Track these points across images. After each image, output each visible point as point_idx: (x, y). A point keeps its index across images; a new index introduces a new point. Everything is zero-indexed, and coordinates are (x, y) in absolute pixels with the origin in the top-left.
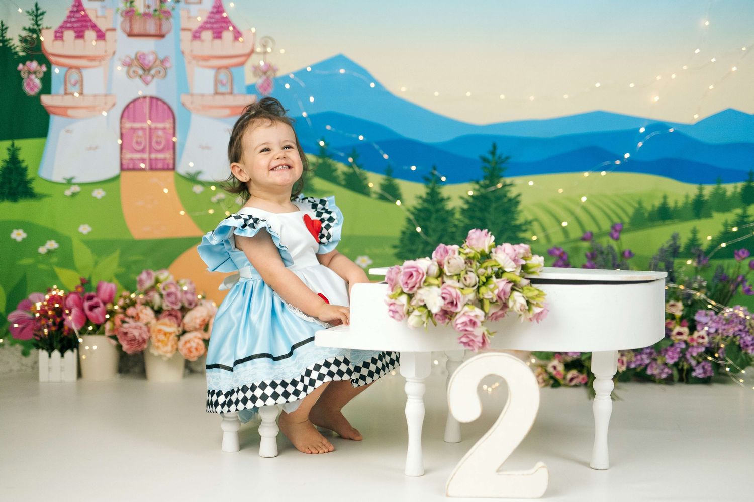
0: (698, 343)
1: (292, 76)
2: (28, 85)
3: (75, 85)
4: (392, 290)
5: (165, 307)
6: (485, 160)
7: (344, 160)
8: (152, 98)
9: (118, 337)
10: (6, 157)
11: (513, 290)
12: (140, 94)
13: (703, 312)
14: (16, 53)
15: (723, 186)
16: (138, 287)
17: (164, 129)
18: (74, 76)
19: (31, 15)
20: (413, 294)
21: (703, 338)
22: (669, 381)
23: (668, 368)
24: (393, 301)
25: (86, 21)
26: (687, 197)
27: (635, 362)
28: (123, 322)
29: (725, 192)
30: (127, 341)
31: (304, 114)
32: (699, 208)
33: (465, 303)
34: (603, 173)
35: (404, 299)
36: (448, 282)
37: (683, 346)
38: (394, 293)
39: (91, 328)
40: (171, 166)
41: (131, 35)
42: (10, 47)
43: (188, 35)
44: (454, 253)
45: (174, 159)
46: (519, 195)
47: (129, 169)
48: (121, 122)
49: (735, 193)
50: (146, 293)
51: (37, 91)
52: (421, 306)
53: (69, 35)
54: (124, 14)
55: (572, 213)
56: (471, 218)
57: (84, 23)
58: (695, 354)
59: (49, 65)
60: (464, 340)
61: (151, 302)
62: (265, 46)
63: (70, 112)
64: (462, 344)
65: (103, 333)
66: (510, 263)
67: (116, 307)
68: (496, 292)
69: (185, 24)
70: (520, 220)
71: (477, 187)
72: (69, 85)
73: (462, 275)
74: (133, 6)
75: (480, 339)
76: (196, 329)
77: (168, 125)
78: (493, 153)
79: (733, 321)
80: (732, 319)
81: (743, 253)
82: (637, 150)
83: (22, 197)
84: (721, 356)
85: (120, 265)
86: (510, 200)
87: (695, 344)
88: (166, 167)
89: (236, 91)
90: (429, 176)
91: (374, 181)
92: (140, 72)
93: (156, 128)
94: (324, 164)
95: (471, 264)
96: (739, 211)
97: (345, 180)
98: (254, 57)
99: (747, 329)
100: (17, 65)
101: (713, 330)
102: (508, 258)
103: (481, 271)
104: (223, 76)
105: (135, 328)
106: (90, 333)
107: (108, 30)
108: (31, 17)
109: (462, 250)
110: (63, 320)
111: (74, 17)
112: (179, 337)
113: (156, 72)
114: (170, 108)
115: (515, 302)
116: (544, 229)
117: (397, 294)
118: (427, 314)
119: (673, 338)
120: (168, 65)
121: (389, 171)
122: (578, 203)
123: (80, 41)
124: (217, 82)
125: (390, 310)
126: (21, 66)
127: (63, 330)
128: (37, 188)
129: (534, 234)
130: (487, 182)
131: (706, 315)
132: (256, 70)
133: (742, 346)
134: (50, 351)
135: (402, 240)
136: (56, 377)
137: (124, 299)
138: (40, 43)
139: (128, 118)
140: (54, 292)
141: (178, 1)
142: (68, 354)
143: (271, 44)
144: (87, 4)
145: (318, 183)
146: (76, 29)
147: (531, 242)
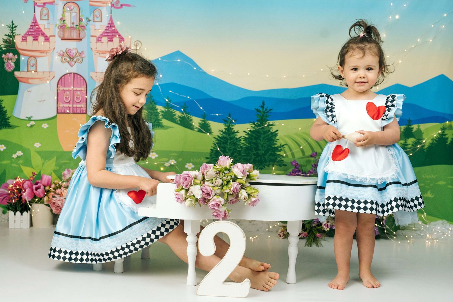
2: (7, 65)
3: (33, 66)
4: (177, 187)
6: (258, 111)
7: (179, 110)
8: (74, 73)
9: (50, 205)
11: (242, 188)
12: (67, 72)
14: (1, 48)
16: (63, 178)
17: (81, 91)
18: (33, 61)
19: (10, 27)
20: (188, 189)
24: (177, 193)
25: (39, 31)
28: (54, 197)
30: (55, 207)
31: (157, 84)
33: (215, 194)
35: (183, 192)
36: (206, 183)
38: (178, 188)
39: (37, 200)
40: (84, 112)
41: (63, 39)
43: (94, 40)
44: (211, 168)
45: (86, 108)
46: (277, 131)
47: (61, 113)
48: (57, 87)
50: (68, 181)
51: (12, 69)
52: (192, 196)
53: (30, 39)
54: (59, 27)
56: (250, 143)
57: (38, 32)
59: (19, 55)
60: (215, 214)
62: (137, 46)
63: (30, 81)
64: (214, 216)
65: (43, 203)
66: (240, 173)
67: (51, 189)
68: (232, 189)
69: (93, 33)
71: (253, 126)
72: (29, 66)
73: (213, 180)
74: (65, 23)
75: (223, 214)
77: (83, 88)
78: (263, 107)
83: (3, 127)
84: (384, 224)
85: (56, 165)
86: (272, 133)
88: (82, 112)
90: (226, 119)
91: (196, 121)
92: (68, 59)
93: (76, 91)
94: (169, 111)
95: (219, 174)
96: (402, 141)
97: (180, 121)
100: (2, 55)
102: (239, 171)
103: (225, 178)
105: (59, 200)
106: (36, 203)
107: (51, 36)
108: (9, 29)
109: (215, 167)
110: (22, 195)
111: (32, 29)
113: (77, 60)
114: (84, 79)
115: (242, 194)
116: (291, 150)
117: (180, 190)
118: (195, 200)
120: (83, 56)
121: (204, 116)
123: (36, 42)
125: (176, 198)
126: (4, 56)
127: (22, 200)
128: (12, 122)
129: (285, 153)
130: (259, 123)
134: (15, 212)
135: (211, 155)
136: (18, 226)
137: (55, 184)
138: (14, 43)
139: (61, 85)
140: (18, 180)
141: (89, 21)
142: (25, 213)
143: (140, 45)
144: (39, 22)
145: (165, 122)
146: (33, 36)
147: (283, 157)
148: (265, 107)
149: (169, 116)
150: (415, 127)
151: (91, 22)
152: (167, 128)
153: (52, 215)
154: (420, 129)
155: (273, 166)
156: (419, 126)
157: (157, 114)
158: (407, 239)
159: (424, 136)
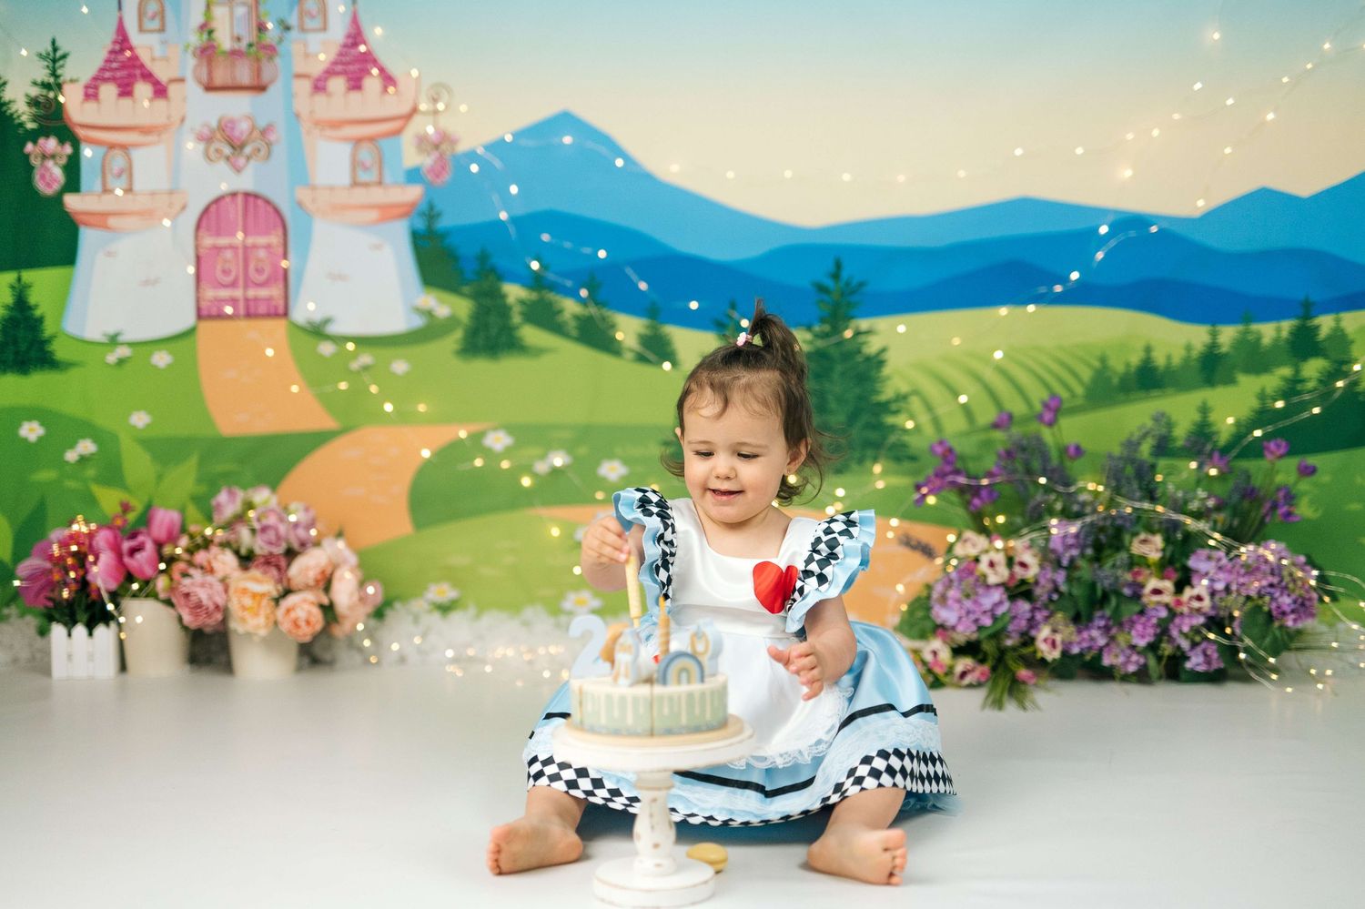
0: (1191, 609)
1: (480, 151)
2: (42, 177)
3: (119, 175)
5: (258, 551)
6: (821, 289)
7: (573, 294)
8: (247, 195)
9: (174, 600)
10: (9, 299)
12: (224, 188)
13: (1204, 553)
14: (21, 125)
15: (1255, 327)
16: (215, 516)
17: (268, 247)
18: (118, 161)
19: (45, 60)
21: (1199, 598)
22: (1142, 677)
23: (1139, 653)
25: (134, 67)
26: (1188, 348)
27: (1079, 643)
28: (185, 575)
29: (1259, 339)
30: (190, 608)
31: (503, 216)
32: (1212, 368)
34: (1031, 308)
37: (1164, 614)
39: (135, 586)
40: (281, 310)
41: (210, 88)
42: (12, 115)
43: (306, 86)
45: (286, 297)
46: (884, 350)
47: (211, 317)
48: (197, 237)
49: (1277, 340)
50: (229, 525)
51: (56, 187)
53: (108, 91)
54: (198, 52)
55: (978, 378)
57: (131, 71)
58: (1186, 629)
59: (76, 143)
61: (237, 542)
62: (435, 101)
65: (155, 596)
67: (178, 551)
69: (300, 67)
70: (887, 393)
71: (808, 336)
72: (110, 179)
74: (214, 40)
76: (308, 587)
77: (274, 239)
78: (836, 276)
79: (1258, 569)
80: (1255, 565)
81: (1278, 446)
82: (1095, 265)
83: (35, 366)
84: (1238, 631)
85: (199, 481)
86: (868, 359)
87: (1185, 610)
88: (272, 311)
89: (388, 179)
90: (723, 320)
91: (628, 329)
92: (227, 150)
93: (255, 247)
94: (541, 301)
96: (1286, 371)
97: (577, 328)
98: (417, 119)
99: (1284, 584)
100: (23, 145)
101: (1220, 586)
104: (366, 154)
105: (203, 585)
106: (135, 595)
107: (172, 81)
108: (46, 63)
110: (86, 572)
111: (115, 61)
112: (277, 601)
113: (253, 150)
114: (277, 212)
116: (929, 407)
119: (1145, 600)
120: (272, 137)
121: (653, 312)
122: (988, 360)
123: (126, 102)
124: (356, 164)
126: (29, 147)
127: (89, 590)
128: (60, 350)
129: (912, 417)
130: (827, 328)
131: (1209, 558)
132: (422, 142)
133: (1274, 613)
134: (69, 626)
136: (80, 670)
137: (192, 537)
138: (60, 106)
139: (208, 230)
140: (75, 527)
141: (288, 28)
142: (101, 630)
143: (445, 96)
144: (136, 38)
145: (531, 335)
146: (119, 81)
147: (905, 431)
148: (845, 275)
149: (544, 316)
150: (1325, 323)
151: (294, 34)
152: (537, 352)
153: (183, 633)
154: (1342, 330)
155: (875, 460)
156: (1338, 321)
157: (504, 311)
158: (1317, 679)
159: (1355, 351)
